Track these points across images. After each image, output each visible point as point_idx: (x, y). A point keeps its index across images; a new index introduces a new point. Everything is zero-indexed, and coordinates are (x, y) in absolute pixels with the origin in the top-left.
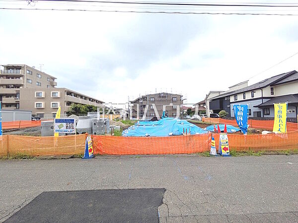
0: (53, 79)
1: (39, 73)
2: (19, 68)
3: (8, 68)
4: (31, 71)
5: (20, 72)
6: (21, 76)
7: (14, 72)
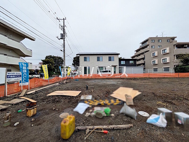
2: (147, 41)
6: (148, 45)
7: (145, 45)
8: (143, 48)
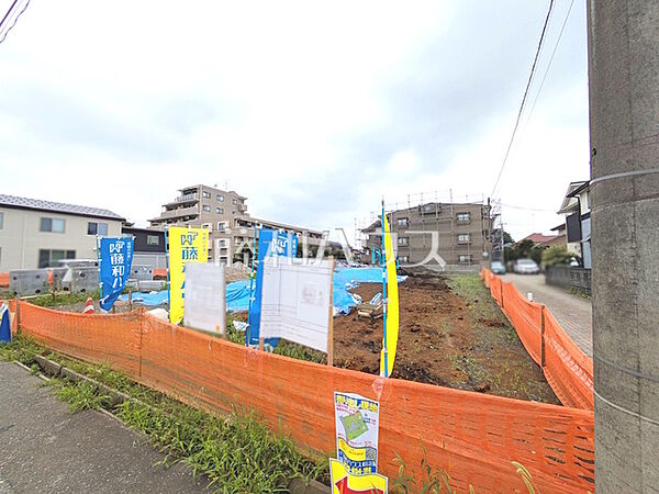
0: (242, 200)
1: (220, 194)
2: (194, 190)
3: (186, 192)
4: (210, 192)
5: (194, 197)
6: (197, 202)
7: (189, 198)
8: (185, 205)
